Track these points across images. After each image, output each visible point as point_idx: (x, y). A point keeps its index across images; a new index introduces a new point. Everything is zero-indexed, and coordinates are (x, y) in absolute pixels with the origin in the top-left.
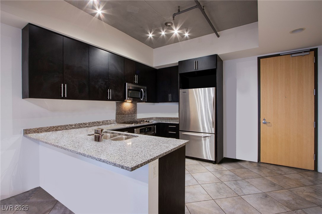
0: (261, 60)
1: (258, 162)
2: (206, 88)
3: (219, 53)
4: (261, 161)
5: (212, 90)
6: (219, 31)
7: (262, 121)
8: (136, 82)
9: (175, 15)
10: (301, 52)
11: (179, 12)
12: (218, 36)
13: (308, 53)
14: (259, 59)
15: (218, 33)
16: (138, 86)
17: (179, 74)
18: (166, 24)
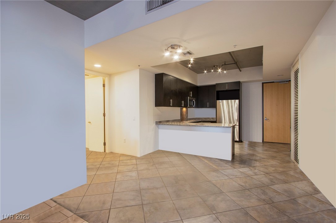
0: (264, 84)
1: (263, 142)
2: (230, 100)
3: (241, 81)
4: (264, 141)
5: (237, 101)
6: (241, 68)
7: (265, 119)
8: (191, 96)
9: (223, 65)
10: (285, 82)
11: (225, 64)
12: (241, 71)
13: (288, 82)
14: (263, 83)
15: (240, 69)
16: (192, 98)
17: (217, 91)
18: (214, 66)
